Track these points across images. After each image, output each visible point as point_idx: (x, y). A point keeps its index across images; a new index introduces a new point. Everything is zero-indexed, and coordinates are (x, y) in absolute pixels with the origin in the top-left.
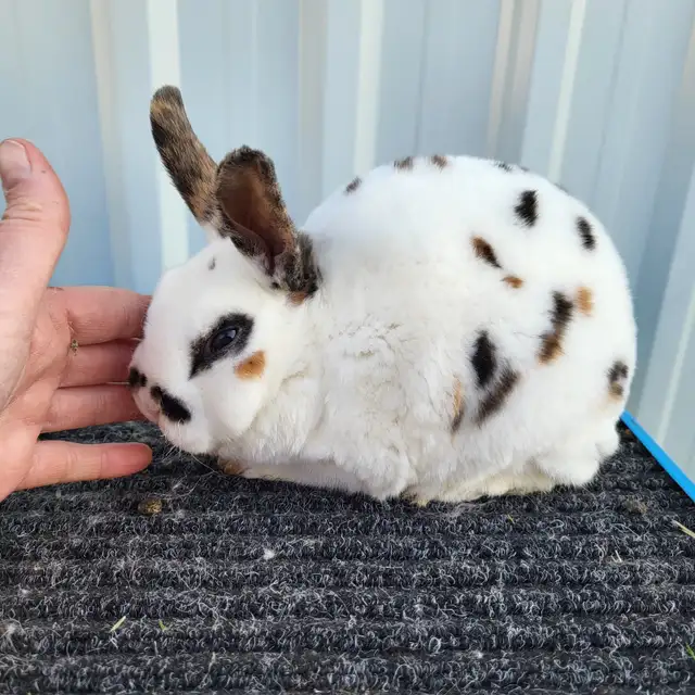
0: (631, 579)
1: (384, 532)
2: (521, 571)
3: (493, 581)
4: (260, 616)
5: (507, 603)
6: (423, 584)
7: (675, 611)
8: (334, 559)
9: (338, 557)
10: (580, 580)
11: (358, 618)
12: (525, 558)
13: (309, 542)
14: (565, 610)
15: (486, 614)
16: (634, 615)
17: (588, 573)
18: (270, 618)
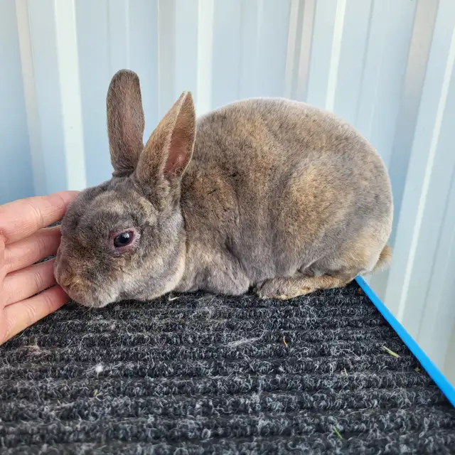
0: (349, 385)
1: (185, 357)
2: (275, 382)
3: (254, 389)
4: (85, 417)
5: (261, 404)
6: (206, 392)
7: (377, 406)
8: (147, 377)
9: (149, 375)
10: (315, 387)
11: (155, 417)
12: (279, 373)
13: (130, 366)
14: (302, 408)
15: (246, 412)
16: (349, 410)
17: (321, 382)
18: (91, 418)
